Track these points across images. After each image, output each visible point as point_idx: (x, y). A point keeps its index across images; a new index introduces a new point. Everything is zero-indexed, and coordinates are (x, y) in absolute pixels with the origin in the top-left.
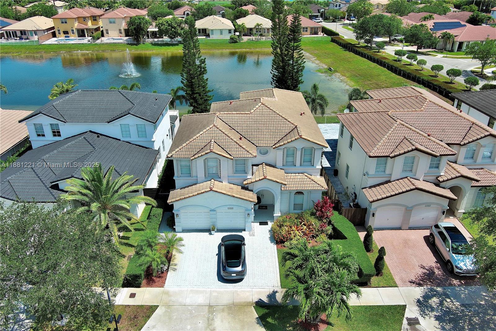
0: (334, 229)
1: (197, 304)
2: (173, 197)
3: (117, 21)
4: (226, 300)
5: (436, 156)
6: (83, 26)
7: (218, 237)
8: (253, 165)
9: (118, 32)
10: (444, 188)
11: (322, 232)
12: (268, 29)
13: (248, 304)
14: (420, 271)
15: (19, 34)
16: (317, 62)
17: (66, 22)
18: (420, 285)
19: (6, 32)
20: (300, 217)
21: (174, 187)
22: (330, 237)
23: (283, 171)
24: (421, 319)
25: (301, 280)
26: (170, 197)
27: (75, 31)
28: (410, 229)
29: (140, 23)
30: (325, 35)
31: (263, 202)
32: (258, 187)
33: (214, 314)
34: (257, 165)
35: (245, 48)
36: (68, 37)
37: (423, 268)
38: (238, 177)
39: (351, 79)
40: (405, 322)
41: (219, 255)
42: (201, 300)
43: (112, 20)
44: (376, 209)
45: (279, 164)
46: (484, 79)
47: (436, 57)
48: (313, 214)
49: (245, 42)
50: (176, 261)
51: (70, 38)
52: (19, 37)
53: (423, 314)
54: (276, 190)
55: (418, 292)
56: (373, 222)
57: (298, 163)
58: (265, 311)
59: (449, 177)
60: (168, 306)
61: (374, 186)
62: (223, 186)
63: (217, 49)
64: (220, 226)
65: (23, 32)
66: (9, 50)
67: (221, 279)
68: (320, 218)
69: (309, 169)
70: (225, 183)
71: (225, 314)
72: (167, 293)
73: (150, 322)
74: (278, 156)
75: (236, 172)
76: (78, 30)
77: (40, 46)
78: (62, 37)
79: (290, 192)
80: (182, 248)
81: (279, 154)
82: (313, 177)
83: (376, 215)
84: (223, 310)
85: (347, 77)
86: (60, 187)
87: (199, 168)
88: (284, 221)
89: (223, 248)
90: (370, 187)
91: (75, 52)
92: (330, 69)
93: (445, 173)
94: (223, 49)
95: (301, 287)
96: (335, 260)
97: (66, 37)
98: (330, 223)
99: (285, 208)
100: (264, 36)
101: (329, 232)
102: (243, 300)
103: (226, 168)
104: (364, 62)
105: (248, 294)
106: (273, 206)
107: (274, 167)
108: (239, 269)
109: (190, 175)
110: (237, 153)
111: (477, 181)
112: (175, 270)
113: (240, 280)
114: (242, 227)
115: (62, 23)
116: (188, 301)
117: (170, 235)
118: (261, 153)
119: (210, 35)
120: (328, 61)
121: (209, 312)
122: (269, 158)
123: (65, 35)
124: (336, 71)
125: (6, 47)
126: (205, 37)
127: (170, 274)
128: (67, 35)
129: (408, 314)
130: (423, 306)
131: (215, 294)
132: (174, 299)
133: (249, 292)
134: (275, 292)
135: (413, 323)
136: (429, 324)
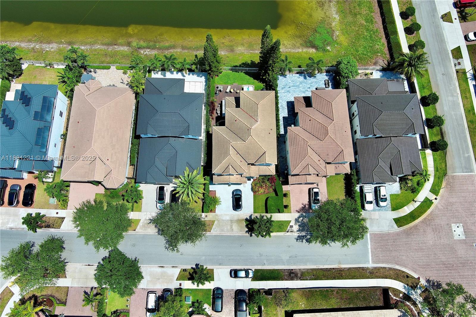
0: (275, 188)
1: (227, 220)
2: (215, 180)
4: (236, 218)
11: (271, 187)
13: (243, 220)
14: (301, 206)
18: (299, 212)
20: (263, 182)
24: (294, 226)
26: (213, 181)
28: (305, 184)
33: (233, 223)
37: (303, 204)
40: (289, 226)
42: (228, 218)
48: (269, 180)
53: (296, 224)
55: (297, 215)
58: (248, 222)
60: (218, 221)
61: (293, 175)
62: (234, 178)
68: (271, 183)
70: (235, 175)
71: (236, 224)
72: (217, 215)
73: (214, 227)
82: (270, 168)
84: (235, 222)
89: (234, 198)
90: (291, 175)
101: (273, 188)
102: (241, 218)
105: (243, 216)
116: (224, 219)
121: (231, 223)
129: (291, 224)
130: (297, 220)
131: (232, 216)
132: (220, 218)
133: (243, 215)
134: (252, 215)
135: (292, 227)
136: (296, 228)
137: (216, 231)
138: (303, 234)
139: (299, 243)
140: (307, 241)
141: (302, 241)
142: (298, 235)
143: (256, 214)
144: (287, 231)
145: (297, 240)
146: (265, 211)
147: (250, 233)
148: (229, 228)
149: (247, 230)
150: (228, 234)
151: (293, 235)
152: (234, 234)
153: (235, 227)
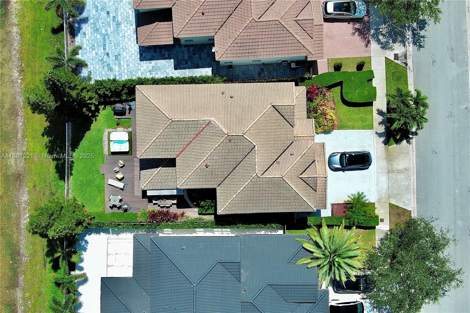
1: (388, 181)
4: (384, 164)
13: (387, 150)
18: (369, 42)
33: (394, 169)
40: (396, 61)
42: (384, 179)
55: (374, 46)
58: (392, 140)
60: (390, 197)
71: (394, 163)
72: (379, 200)
73: (401, 205)
84: (392, 164)
102: (384, 153)
116: (385, 186)
121: (392, 173)
129: (392, 58)
130: (385, 46)
131: (379, 170)
132: (383, 195)
133: (377, 150)
134: (377, 133)
135: (396, 57)
136: (398, 49)
137: (409, 200)
138: (409, 34)
139: (427, 42)
140: (422, 28)
141: (423, 37)
142: (411, 44)
143: (376, 124)
144: (404, 65)
145: (420, 46)
146: (369, 108)
147: (411, 136)
148: (401, 176)
149: (405, 141)
150: (414, 177)
151: (411, 53)
152: (414, 167)
153: (400, 164)
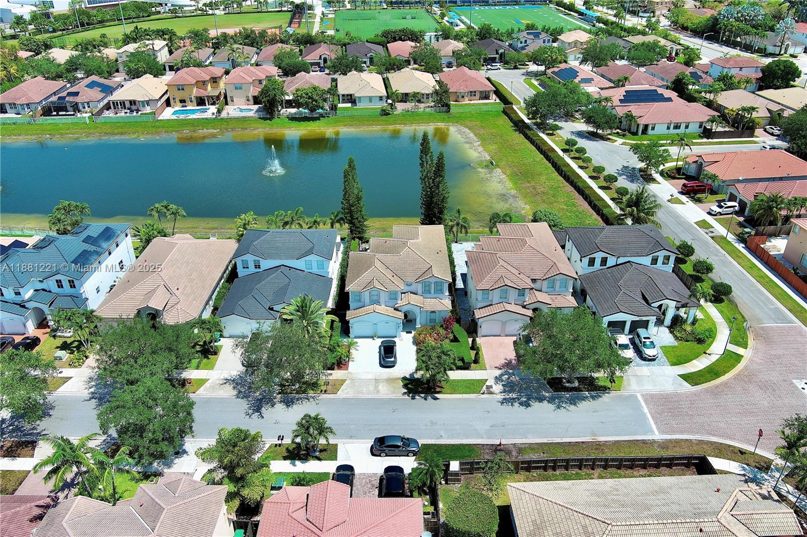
0: (454, 336)
1: (368, 379)
2: (349, 315)
3: (244, 86)
4: (385, 377)
5: (519, 289)
6: (202, 93)
7: (378, 342)
8: (402, 293)
9: (245, 99)
10: (528, 309)
11: (447, 338)
12: (428, 95)
13: (398, 379)
14: (503, 361)
15: (127, 105)
16: (481, 149)
17: (183, 89)
18: (500, 369)
19: (113, 103)
20: (433, 328)
21: (349, 309)
22: (452, 341)
23: (422, 297)
24: (494, 386)
25: (423, 362)
26: (347, 316)
27: (194, 99)
28: (506, 336)
29: (275, 95)
30: (498, 101)
31: (409, 318)
32: (405, 309)
33: (379, 383)
34: (404, 293)
35: (400, 124)
36: (186, 106)
37: (506, 359)
38: (392, 303)
39: (511, 179)
40: (485, 387)
41: (380, 352)
42: (370, 376)
43: (238, 86)
44: (482, 323)
45: (420, 292)
46: (646, 181)
47: (615, 143)
48: (442, 326)
49: (399, 115)
50: (353, 356)
51: (188, 108)
52: (128, 109)
53: (496, 383)
54: (417, 311)
55: (498, 373)
56: (481, 331)
57: (433, 292)
58: (407, 382)
59: (531, 302)
60: (352, 380)
61: (482, 308)
62: (382, 308)
63: (367, 125)
64: (380, 334)
65: (133, 102)
66: (124, 130)
67: (382, 366)
68: (446, 329)
69: (440, 296)
70: (383, 306)
71: (385, 383)
72: (350, 373)
73: (343, 387)
74: (419, 288)
75: (391, 299)
76: (197, 98)
77: (157, 124)
78: (178, 107)
79: (427, 311)
80: (358, 348)
81: (420, 286)
82: (442, 301)
83: (482, 327)
84: (383, 382)
85: (508, 176)
86: (274, 309)
87: (366, 297)
88: (422, 331)
89: (382, 348)
90: (479, 309)
91: (200, 131)
92: (492, 163)
93: (528, 299)
94: (373, 125)
95: (424, 365)
96: (443, 352)
97: (183, 106)
98: (452, 332)
99: (424, 322)
100: (423, 102)
101: (451, 338)
102: (394, 377)
103: (384, 297)
104: (531, 151)
105: (398, 373)
106: (415, 320)
107: (416, 294)
108: (393, 359)
109: (360, 301)
110: (392, 288)
111: (550, 305)
112: (353, 361)
113: (393, 366)
114: (394, 335)
115: (179, 89)
116: (363, 377)
117: (350, 340)
118: (407, 285)
119: (357, 102)
120: (493, 147)
121: (375, 382)
122: (412, 288)
123: (181, 104)
124: (498, 166)
125: (119, 124)
126: (349, 105)
127: (350, 363)
128: (184, 104)
129: (488, 383)
130: (498, 379)
131: (379, 374)
132: (355, 376)
134: (414, 373)
135: (489, 387)
136: (497, 388)
137: (348, 393)
138: (513, 395)
139: (507, 408)
140: (521, 404)
141: (512, 405)
142: (504, 397)
144: (482, 392)
145: (502, 403)
147: (411, 395)
148: (372, 388)
149: (406, 391)
150: (370, 396)
151: (494, 397)
152: (380, 396)
153: (383, 388)
